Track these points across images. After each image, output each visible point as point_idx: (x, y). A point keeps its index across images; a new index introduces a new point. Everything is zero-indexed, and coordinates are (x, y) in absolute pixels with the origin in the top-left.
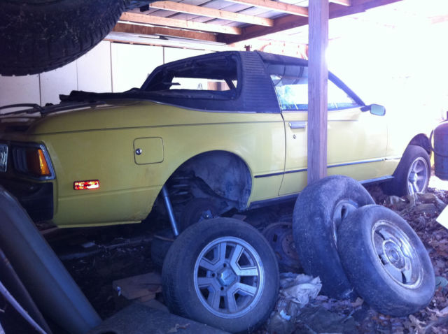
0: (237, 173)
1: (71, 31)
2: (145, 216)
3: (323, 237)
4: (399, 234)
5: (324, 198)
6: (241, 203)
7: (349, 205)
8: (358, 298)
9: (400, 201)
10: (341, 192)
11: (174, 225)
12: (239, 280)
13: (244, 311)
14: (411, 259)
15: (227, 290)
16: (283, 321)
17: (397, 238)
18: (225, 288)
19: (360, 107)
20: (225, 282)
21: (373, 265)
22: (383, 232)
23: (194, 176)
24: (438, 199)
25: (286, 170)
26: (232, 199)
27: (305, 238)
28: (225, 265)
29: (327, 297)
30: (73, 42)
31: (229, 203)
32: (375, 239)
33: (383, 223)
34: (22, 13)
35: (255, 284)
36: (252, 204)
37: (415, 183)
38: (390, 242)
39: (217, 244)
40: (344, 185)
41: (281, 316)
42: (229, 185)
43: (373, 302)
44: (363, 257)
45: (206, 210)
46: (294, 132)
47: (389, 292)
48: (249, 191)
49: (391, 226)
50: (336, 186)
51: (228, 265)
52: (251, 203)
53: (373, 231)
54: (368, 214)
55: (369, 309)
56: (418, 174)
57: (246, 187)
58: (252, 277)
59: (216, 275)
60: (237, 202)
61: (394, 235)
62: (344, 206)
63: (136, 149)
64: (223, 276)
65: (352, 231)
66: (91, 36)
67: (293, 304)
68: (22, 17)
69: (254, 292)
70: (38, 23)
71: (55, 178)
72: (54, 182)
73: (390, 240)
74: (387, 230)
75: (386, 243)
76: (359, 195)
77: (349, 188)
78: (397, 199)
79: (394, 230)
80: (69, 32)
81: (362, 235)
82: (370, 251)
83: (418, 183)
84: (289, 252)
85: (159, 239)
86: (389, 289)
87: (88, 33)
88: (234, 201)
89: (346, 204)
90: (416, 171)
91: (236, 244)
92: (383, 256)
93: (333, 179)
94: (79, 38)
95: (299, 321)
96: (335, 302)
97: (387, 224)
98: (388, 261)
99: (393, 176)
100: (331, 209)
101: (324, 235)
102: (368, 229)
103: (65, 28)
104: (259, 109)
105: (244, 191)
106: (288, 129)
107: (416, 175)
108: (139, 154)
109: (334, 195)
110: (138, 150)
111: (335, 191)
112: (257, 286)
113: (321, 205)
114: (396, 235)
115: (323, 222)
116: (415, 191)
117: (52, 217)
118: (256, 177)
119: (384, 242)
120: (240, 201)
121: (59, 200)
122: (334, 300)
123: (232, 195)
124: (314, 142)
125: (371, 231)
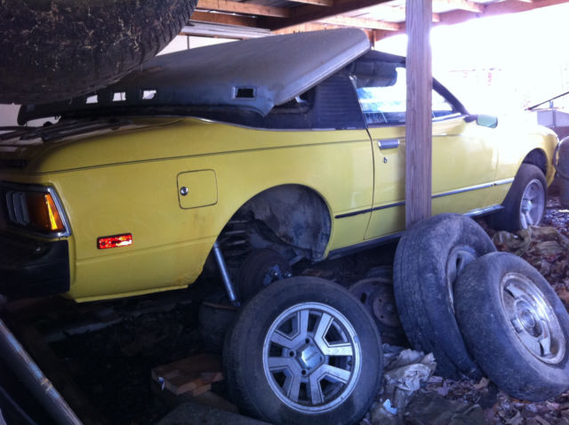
0: (309, 211)
1: (129, 33)
2: (193, 279)
3: (438, 300)
4: (531, 290)
5: (436, 247)
6: (316, 252)
7: (465, 252)
8: (483, 379)
9: (512, 238)
10: (455, 237)
11: (229, 286)
12: (327, 361)
13: (332, 404)
14: (547, 323)
15: (310, 374)
16: (389, 415)
17: (529, 295)
18: (307, 371)
19: (464, 117)
20: (307, 363)
21: (507, 336)
22: (511, 288)
23: (253, 218)
24: (561, 235)
25: (375, 206)
26: (303, 246)
27: (413, 302)
28: (307, 341)
29: (441, 378)
30: (132, 50)
31: (297, 252)
32: (505, 300)
33: (512, 277)
34: (54, 8)
35: (348, 367)
36: (332, 253)
37: (528, 214)
38: (521, 302)
39: (296, 312)
40: (458, 227)
41: (384, 408)
42: (298, 228)
43: (505, 384)
44: (494, 326)
45: (273, 265)
46: (384, 154)
47: (529, 372)
48: (328, 237)
49: (522, 280)
50: (449, 228)
51: (311, 340)
52: (330, 252)
53: (502, 288)
54: (495, 266)
55: (498, 392)
56: (532, 201)
57: (323, 231)
58: (343, 358)
59: (295, 353)
60: (310, 251)
61: (525, 291)
62: (459, 255)
63: (180, 187)
64: (304, 357)
65: (475, 290)
66: (157, 41)
67: (399, 392)
68: (55, 13)
69: (347, 378)
70: (81, 23)
71: (71, 234)
72: (69, 239)
73: (522, 299)
74: (516, 286)
75: (518, 303)
76: (477, 238)
77: (464, 230)
78: (508, 235)
79: (525, 285)
80: (125, 35)
81: (489, 296)
82: (502, 317)
83: (531, 212)
84: (382, 317)
85: (211, 307)
86: (528, 367)
87: (153, 35)
88: (305, 250)
89: (461, 252)
90: (530, 198)
91: (322, 312)
92: (515, 321)
93: (445, 219)
94: (141, 45)
95: (408, 413)
96: (452, 384)
97: (516, 278)
98: (522, 328)
99: (502, 205)
100: (445, 260)
101: (439, 297)
102: (496, 286)
103: (119, 29)
104: (339, 125)
105: (320, 235)
106: (377, 151)
107: (529, 202)
108: (185, 194)
109: (448, 241)
110: (184, 189)
111: (449, 235)
112: (352, 370)
113: (433, 257)
114: (528, 291)
115: (438, 279)
116: (528, 224)
117: (68, 289)
118: (338, 217)
119: (516, 302)
120: (313, 249)
121: (77, 264)
122: (450, 381)
123: (303, 241)
124: (415, 168)
125: (500, 288)
